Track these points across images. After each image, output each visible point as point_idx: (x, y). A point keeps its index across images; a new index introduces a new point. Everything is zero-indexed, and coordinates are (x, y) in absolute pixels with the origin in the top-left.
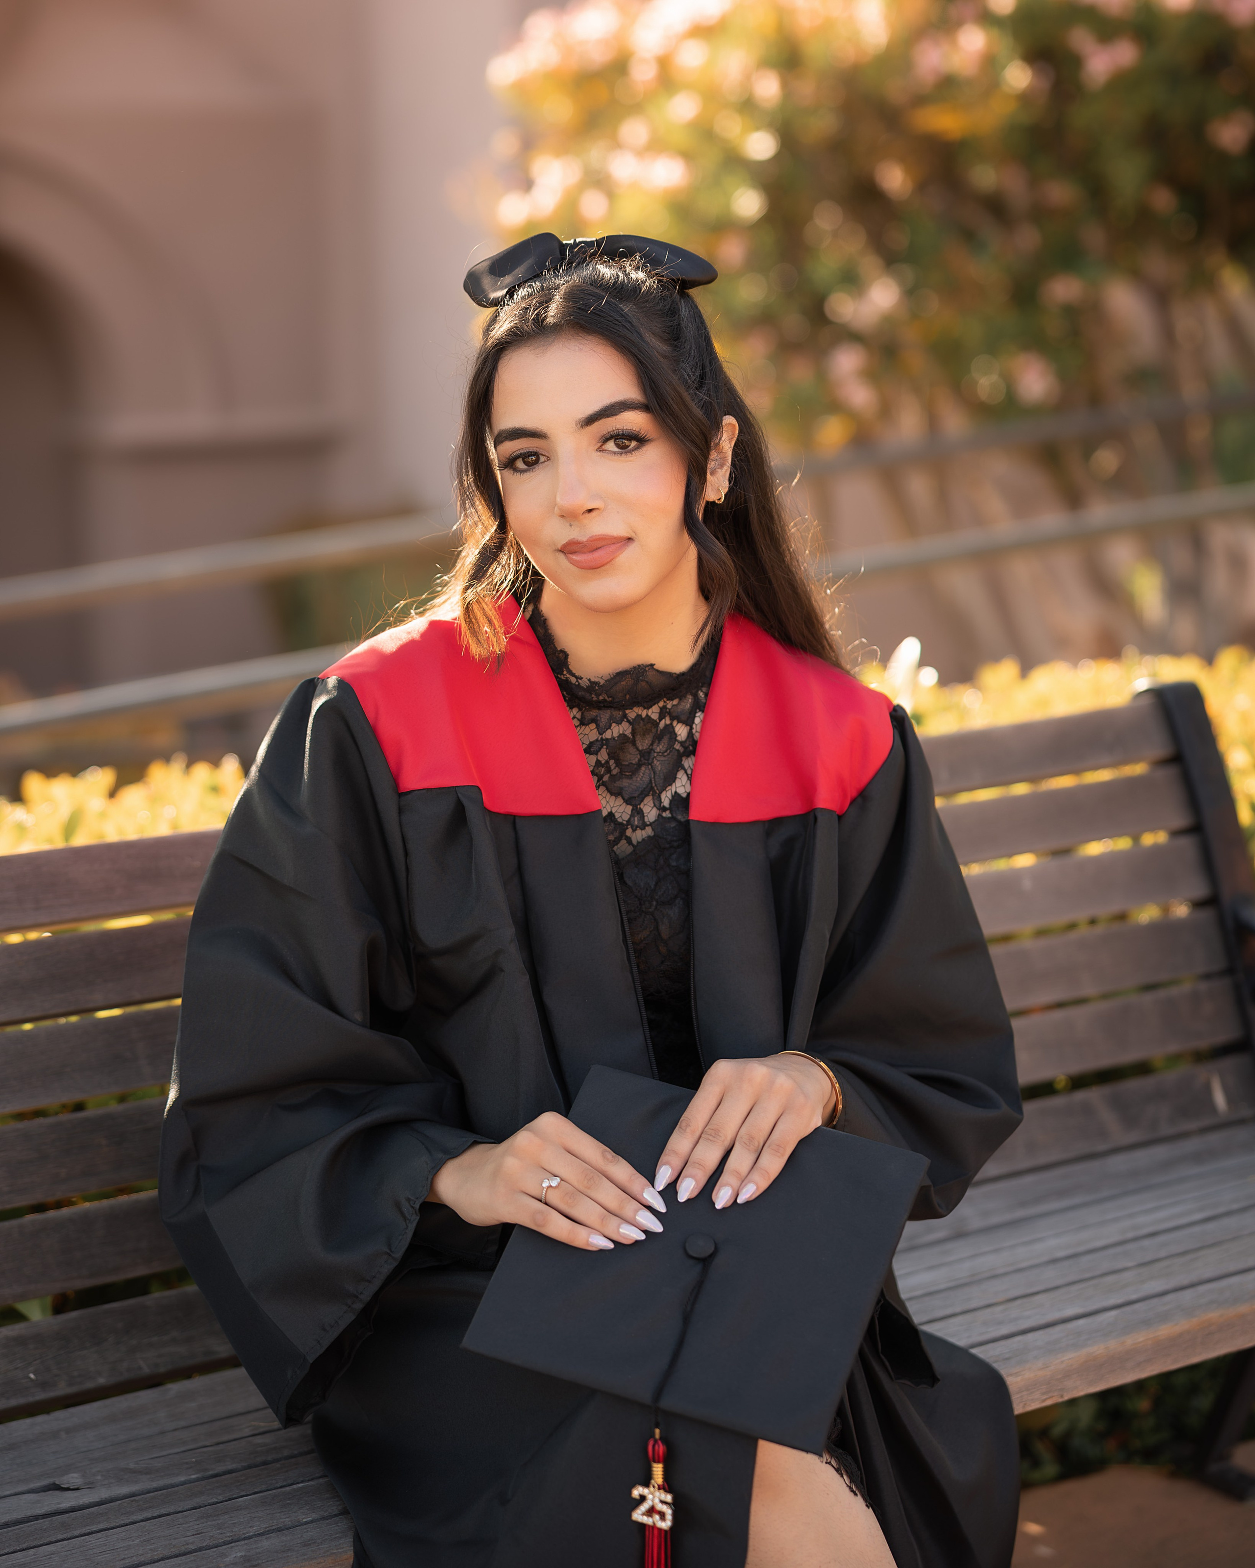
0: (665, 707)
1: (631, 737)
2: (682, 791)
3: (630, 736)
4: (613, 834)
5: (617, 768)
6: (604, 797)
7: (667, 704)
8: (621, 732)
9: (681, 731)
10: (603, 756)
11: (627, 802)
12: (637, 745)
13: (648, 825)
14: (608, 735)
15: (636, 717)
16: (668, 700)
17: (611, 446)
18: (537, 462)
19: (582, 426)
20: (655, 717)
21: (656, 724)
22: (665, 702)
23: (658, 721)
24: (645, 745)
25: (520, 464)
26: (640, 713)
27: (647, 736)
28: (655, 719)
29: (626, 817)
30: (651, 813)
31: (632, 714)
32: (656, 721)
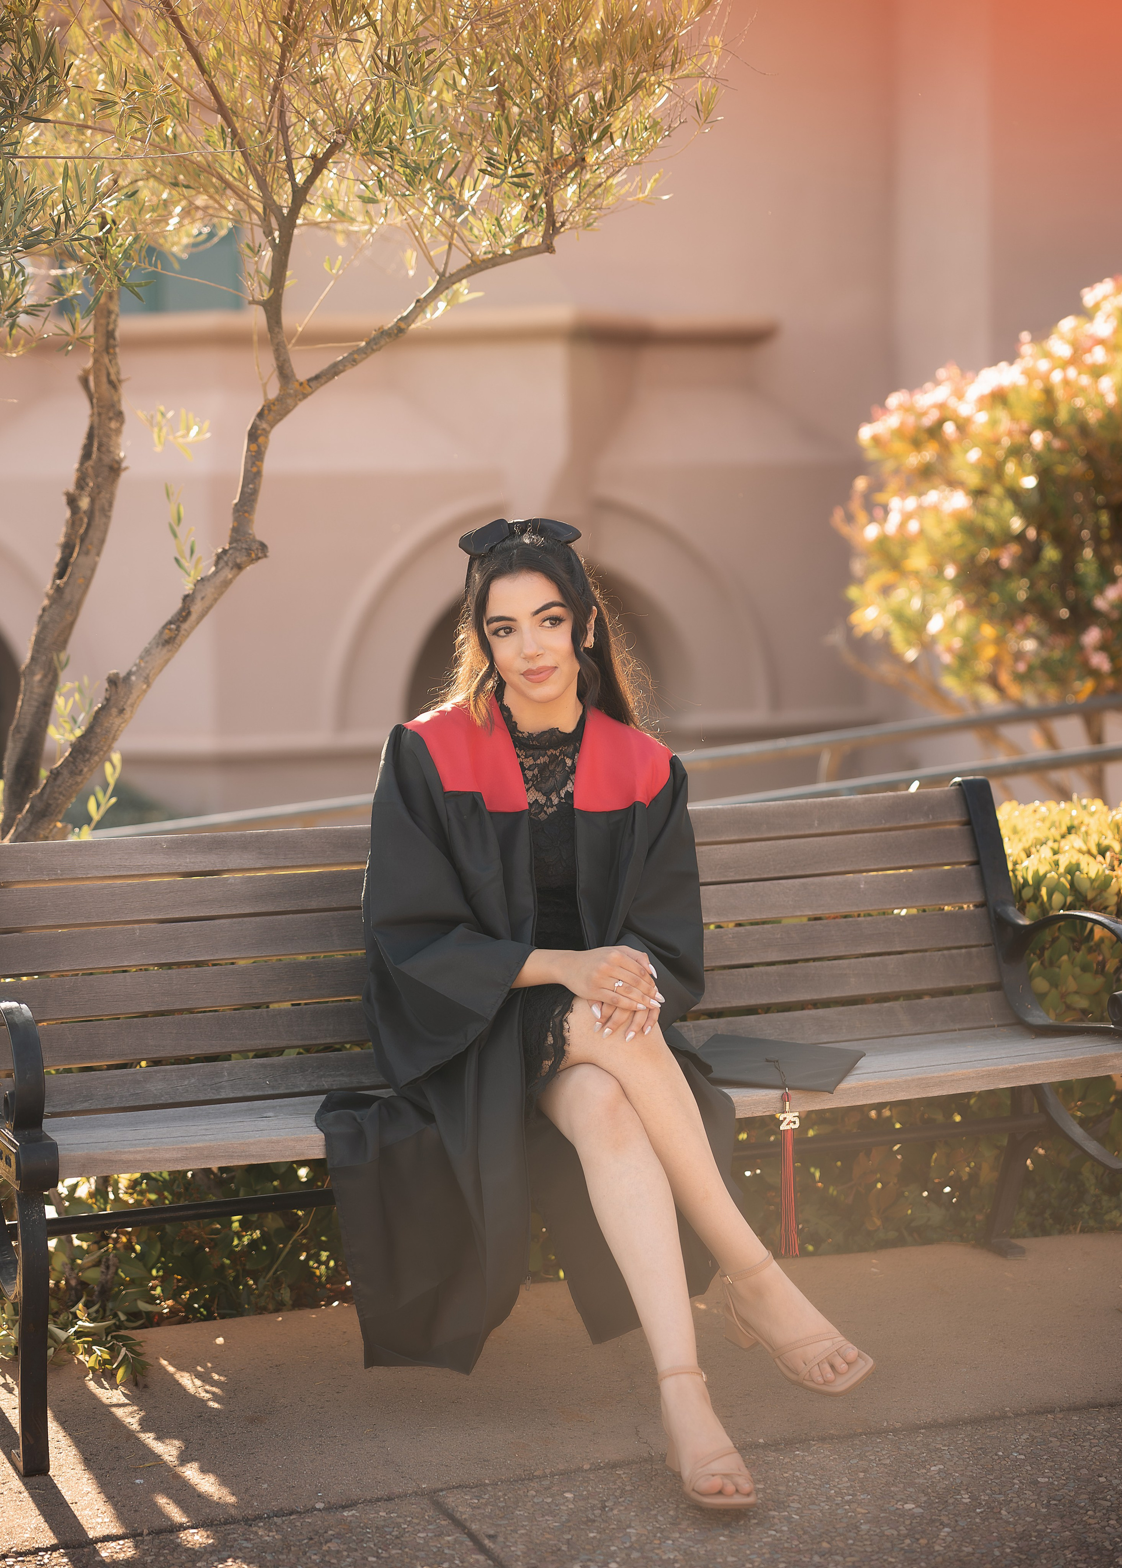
0: (563, 750)
2: (569, 790)
3: (547, 763)
4: (538, 809)
5: (541, 778)
6: (532, 794)
7: (564, 748)
8: (544, 761)
9: (569, 762)
10: (536, 771)
11: (544, 794)
12: (550, 767)
13: (554, 806)
14: (538, 762)
16: (564, 746)
17: (547, 623)
18: (511, 632)
19: (533, 615)
20: (559, 754)
21: (559, 758)
25: (502, 633)
29: (543, 801)
30: (556, 801)
31: (549, 753)
32: (559, 756)
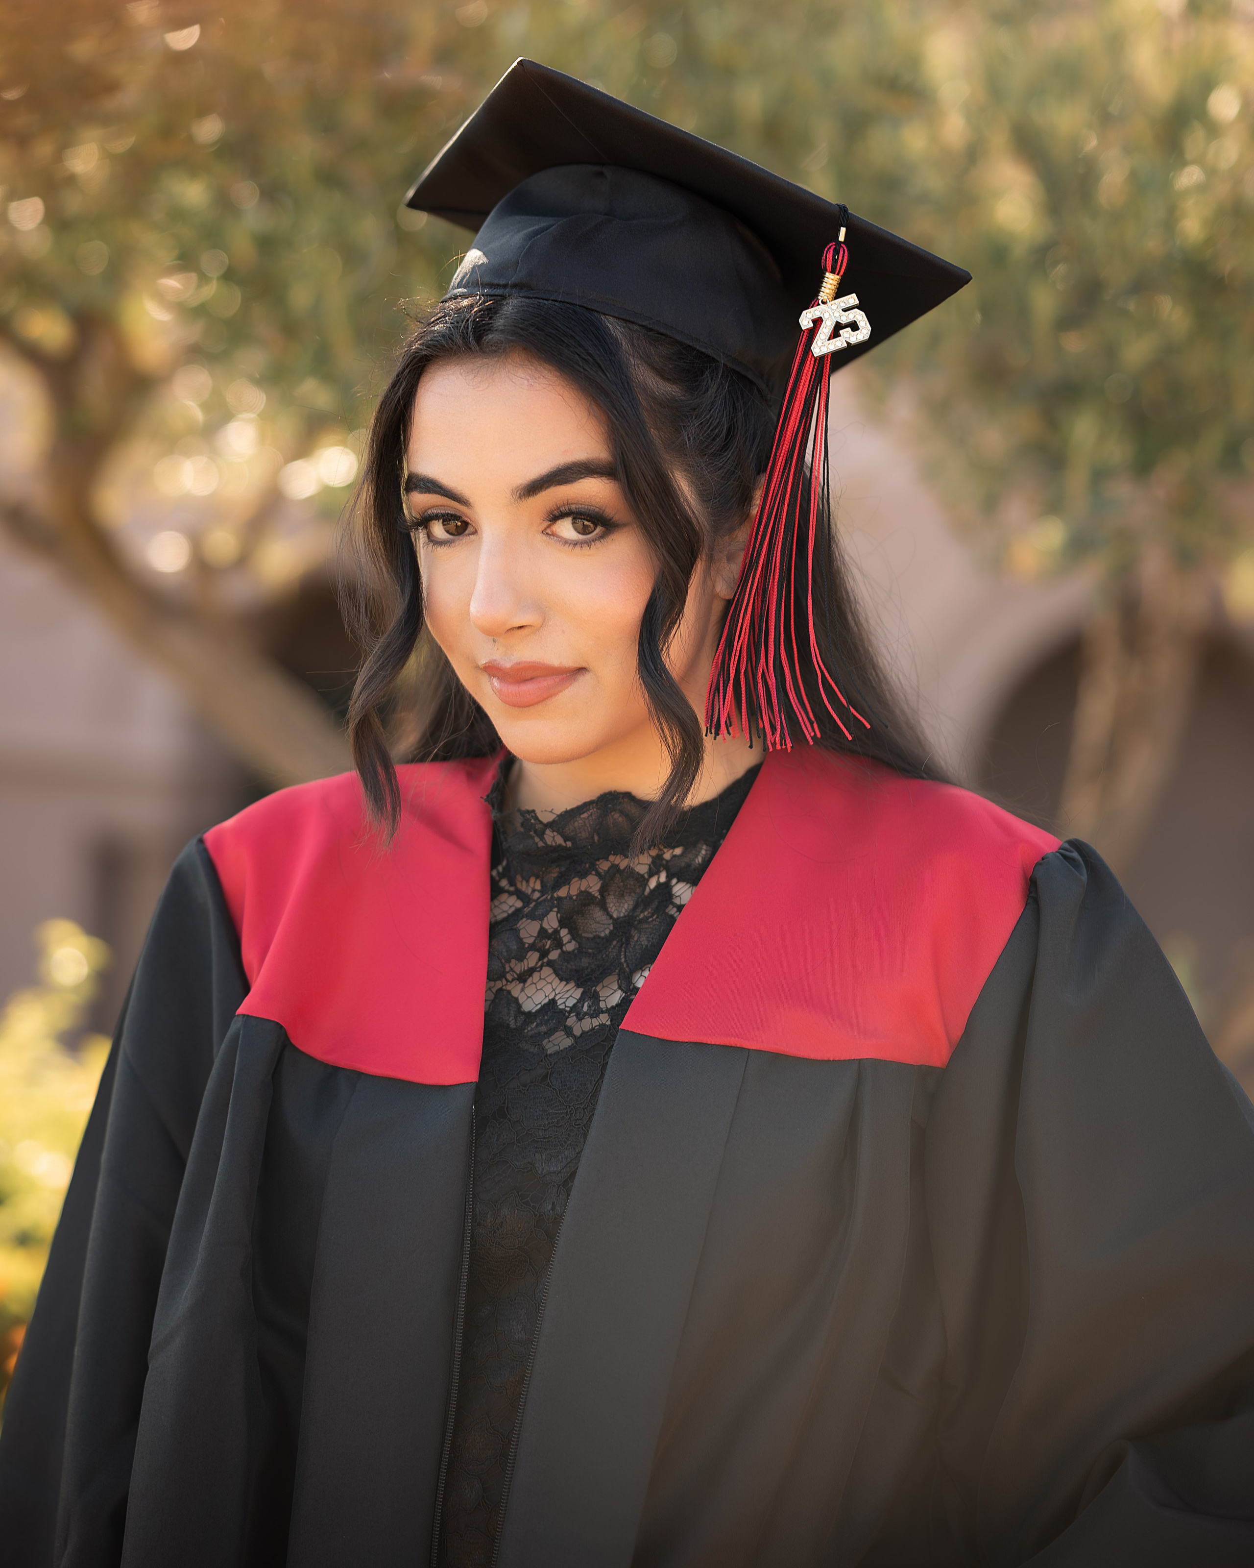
0: (660, 856)
1: (599, 897)
3: (597, 894)
4: (546, 1024)
5: (573, 942)
6: (548, 983)
7: (664, 853)
8: (583, 889)
10: (551, 922)
11: (580, 985)
12: (609, 909)
13: (603, 1012)
14: (561, 893)
15: (610, 869)
16: (665, 847)
19: (520, 497)
20: (642, 869)
21: (643, 881)
22: (660, 849)
23: (646, 876)
24: (624, 911)
25: (438, 529)
26: (617, 862)
27: (626, 898)
28: (642, 872)
29: (571, 1003)
31: (604, 864)
32: (642, 876)
